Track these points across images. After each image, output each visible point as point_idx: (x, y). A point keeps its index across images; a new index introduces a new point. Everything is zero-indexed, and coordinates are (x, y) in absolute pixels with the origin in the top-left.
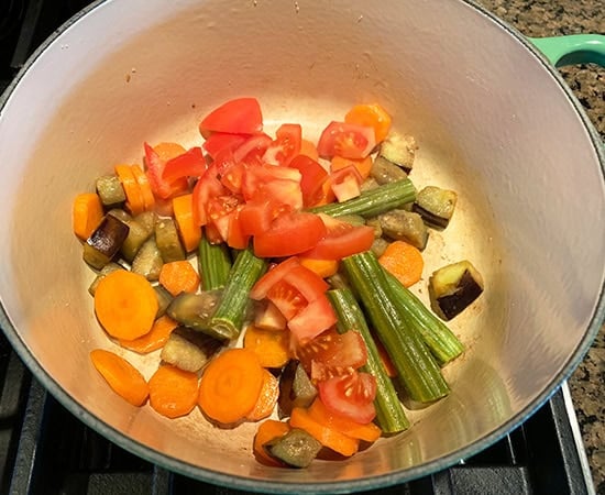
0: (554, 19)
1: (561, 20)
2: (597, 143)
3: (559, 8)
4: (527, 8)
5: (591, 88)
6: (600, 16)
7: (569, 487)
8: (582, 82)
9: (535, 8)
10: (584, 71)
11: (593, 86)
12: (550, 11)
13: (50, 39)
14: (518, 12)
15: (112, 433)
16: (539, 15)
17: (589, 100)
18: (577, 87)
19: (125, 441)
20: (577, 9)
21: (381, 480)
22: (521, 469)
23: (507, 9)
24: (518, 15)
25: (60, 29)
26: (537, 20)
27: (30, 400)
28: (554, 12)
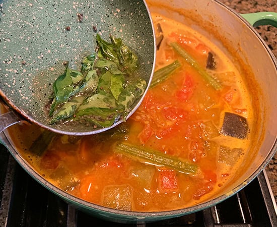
0: (253, 7)
1: (256, 8)
2: (274, 60)
3: (255, 3)
4: (240, 2)
5: (273, 40)
6: (275, 6)
8: (268, 37)
9: (243, 2)
10: (269, 32)
11: (274, 39)
12: (251, 4)
14: (235, 4)
16: (246, 6)
17: (272, 46)
18: (266, 39)
20: (264, 3)
22: (249, 225)
23: (230, 3)
24: (235, 6)
26: (245, 8)
28: (253, 5)
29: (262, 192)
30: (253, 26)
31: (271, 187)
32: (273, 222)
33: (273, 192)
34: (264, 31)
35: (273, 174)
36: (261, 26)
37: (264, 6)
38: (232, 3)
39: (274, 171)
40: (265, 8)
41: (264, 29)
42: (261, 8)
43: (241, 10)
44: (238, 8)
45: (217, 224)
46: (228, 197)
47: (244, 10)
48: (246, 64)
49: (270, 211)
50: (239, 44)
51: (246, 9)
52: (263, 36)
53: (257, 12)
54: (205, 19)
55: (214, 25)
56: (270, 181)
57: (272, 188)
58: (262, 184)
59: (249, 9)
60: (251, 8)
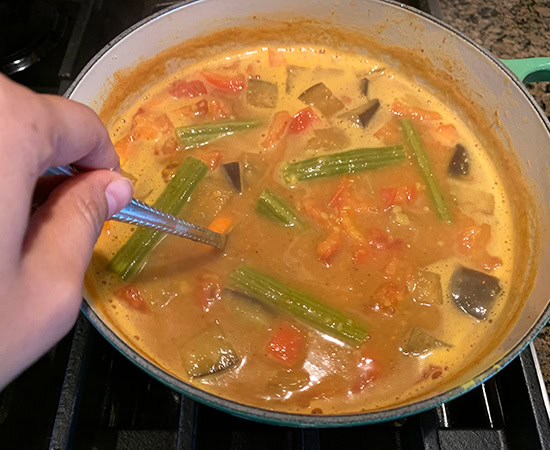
0: (523, 50)
1: (528, 51)
3: (527, 42)
4: (500, 40)
7: (540, 444)
8: (546, 103)
9: (506, 41)
10: (548, 94)
12: (519, 43)
13: (103, 50)
14: (492, 43)
15: (161, 374)
16: (510, 46)
18: (544, 106)
19: (173, 380)
20: (542, 42)
21: (388, 414)
22: (499, 431)
23: (483, 41)
24: (491, 47)
25: (112, 43)
26: (508, 50)
27: (70, 362)
28: (522, 45)
29: (525, 376)
30: (523, 82)
31: (541, 365)
32: (542, 430)
33: (543, 374)
34: (541, 92)
35: (545, 342)
36: (534, 84)
37: (542, 48)
38: (487, 42)
39: (547, 338)
40: (542, 52)
41: (540, 89)
42: (536, 51)
43: (502, 54)
44: (495, 50)
45: (444, 428)
46: (466, 391)
47: (508, 54)
48: (508, 149)
49: (538, 410)
50: (496, 114)
51: (511, 52)
52: (539, 100)
53: (530, 57)
54: (438, 66)
55: (454, 79)
56: (538, 354)
57: (541, 368)
58: (524, 362)
59: (515, 53)
60: (519, 50)
